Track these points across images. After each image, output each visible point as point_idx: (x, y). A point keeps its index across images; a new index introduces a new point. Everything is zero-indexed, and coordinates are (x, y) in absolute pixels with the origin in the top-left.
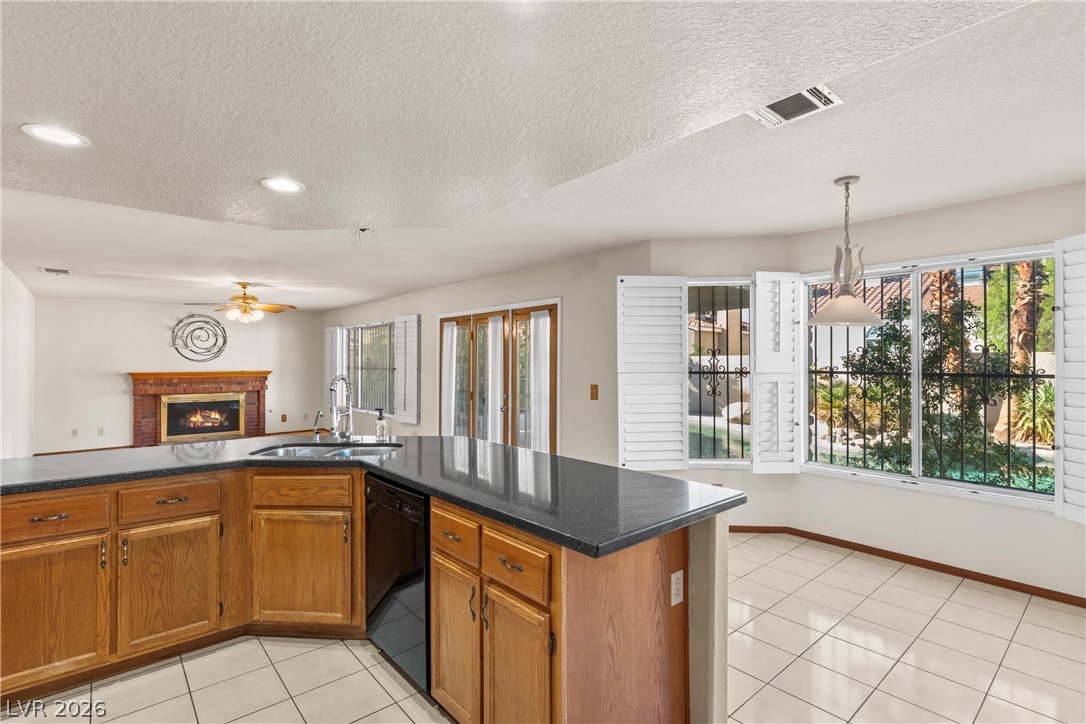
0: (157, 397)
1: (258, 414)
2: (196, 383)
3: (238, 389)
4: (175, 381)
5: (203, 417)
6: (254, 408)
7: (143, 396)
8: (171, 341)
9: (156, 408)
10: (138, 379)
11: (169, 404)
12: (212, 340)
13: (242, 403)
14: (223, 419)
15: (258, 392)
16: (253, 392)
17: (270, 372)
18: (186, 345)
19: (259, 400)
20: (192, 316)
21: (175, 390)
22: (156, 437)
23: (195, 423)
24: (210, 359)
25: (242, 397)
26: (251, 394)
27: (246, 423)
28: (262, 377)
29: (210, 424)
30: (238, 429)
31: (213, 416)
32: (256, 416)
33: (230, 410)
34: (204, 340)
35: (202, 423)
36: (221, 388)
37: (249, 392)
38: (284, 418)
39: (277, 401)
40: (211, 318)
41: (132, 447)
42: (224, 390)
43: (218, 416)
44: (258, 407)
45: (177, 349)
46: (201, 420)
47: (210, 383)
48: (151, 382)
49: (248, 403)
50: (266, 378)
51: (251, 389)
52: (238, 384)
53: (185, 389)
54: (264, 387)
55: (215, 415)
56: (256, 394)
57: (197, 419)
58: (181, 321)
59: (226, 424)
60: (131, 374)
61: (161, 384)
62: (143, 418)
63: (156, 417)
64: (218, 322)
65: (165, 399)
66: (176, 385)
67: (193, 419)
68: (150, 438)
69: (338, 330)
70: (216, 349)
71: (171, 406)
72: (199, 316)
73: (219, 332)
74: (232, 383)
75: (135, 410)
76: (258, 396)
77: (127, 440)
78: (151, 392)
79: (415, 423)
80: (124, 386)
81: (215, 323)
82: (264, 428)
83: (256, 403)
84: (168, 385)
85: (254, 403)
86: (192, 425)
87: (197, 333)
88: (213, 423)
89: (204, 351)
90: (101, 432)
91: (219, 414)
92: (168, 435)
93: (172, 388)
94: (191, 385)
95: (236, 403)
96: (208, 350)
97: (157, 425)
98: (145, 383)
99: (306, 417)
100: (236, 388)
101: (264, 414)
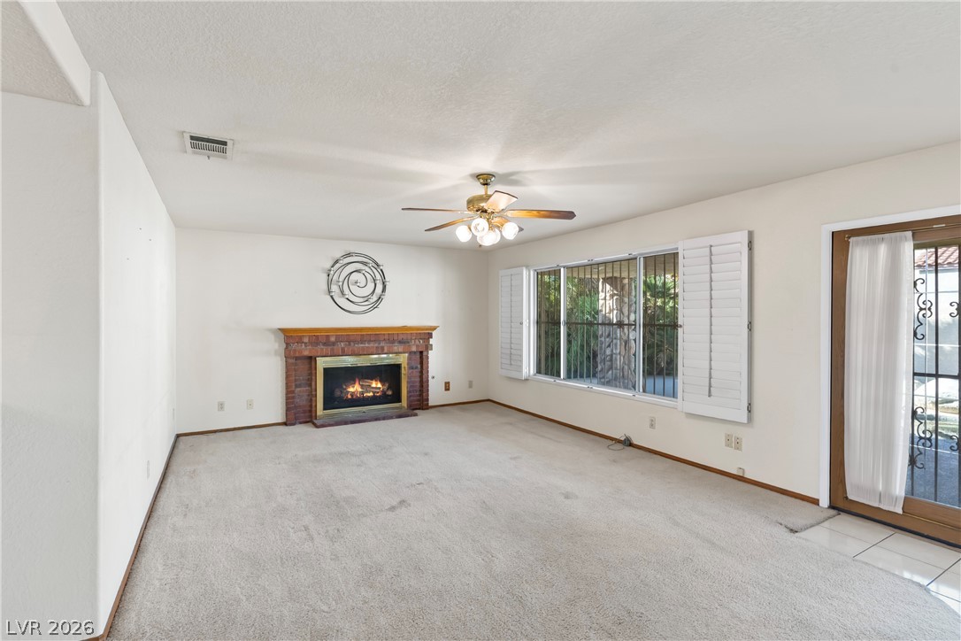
0: (311, 360)
1: (421, 381)
2: (355, 341)
3: (401, 350)
4: (333, 339)
5: (362, 386)
6: (416, 373)
7: (297, 358)
8: (325, 287)
9: (310, 374)
10: (291, 337)
11: (324, 369)
12: (371, 286)
13: (404, 365)
14: (385, 388)
15: (421, 352)
16: (417, 352)
17: (434, 328)
18: (343, 293)
19: (421, 363)
20: (349, 255)
21: (332, 350)
22: (310, 411)
23: (352, 394)
24: (368, 312)
25: (403, 359)
26: (413, 357)
27: (409, 392)
28: (426, 335)
29: (371, 394)
30: (399, 401)
31: (374, 385)
32: (418, 384)
33: (391, 373)
34: (362, 287)
35: (362, 393)
36: (383, 348)
37: (411, 353)
38: (447, 386)
39: (440, 364)
40: (369, 257)
41: (285, 424)
42: (386, 351)
43: (379, 385)
44: (421, 372)
45: (332, 297)
46: (360, 390)
47: (370, 341)
48: (306, 340)
49: (411, 367)
50: (430, 336)
51: (414, 349)
52: (400, 342)
53: (343, 349)
54: (428, 347)
55: (376, 384)
56: (418, 356)
57: (355, 389)
58: (337, 262)
59: (390, 393)
60: (280, 329)
61: (317, 343)
62: (296, 386)
63: (310, 385)
64: (377, 263)
65: (322, 363)
66: (334, 344)
67: (351, 389)
68: (305, 412)
69: (525, 272)
70: (375, 298)
71: (326, 371)
72: (358, 255)
73: (378, 277)
74: (394, 342)
75: (287, 377)
76: (421, 358)
77: (278, 414)
78: (306, 353)
79: (744, 418)
80: (275, 345)
81: (374, 264)
82: (427, 400)
83: (419, 366)
84: (324, 344)
85: (417, 368)
86: (349, 397)
87: (355, 277)
88: (374, 393)
89: (362, 300)
90: (250, 405)
91: (381, 381)
92: (325, 409)
93: (329, 348)
94: (350, 345)
95: (398, 367)
96: (366, 299)
97: (312, 395)
98: (300, 341)
99: (470, 385)
100: (398, 347)
101: (428, 381)
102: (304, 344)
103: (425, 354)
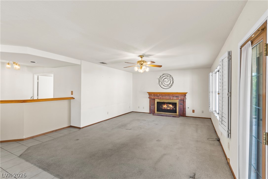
0: (154, 99)
2: (164, 96)
3: (176, 99)
4: (158, 95)
5: (167, 106)
8: (158, 83)
9: (154, 103)
10: (150, 94)
12: (169, 82)
13: (177, 104)
17: (186, 93)
18: (162, 83)
20: (163, 75)
23: (164, 107)
24: (168, 88)
25: (177, 102)
26: (181, 101)
27: (179, 111)
29: (169, 108)
30: (176, 113)
31: (170, 106)
32: (183, 109)
33: (174, 104)
34: (167, 82)
36: (170, 98)
38: (193, 111)
39: (190, 104)
40: (168, 74)
41: (150, 113)
43: (172, 106)
44: (183, 106)
45: (160, 85)
46: (166, 107)
49: (180, 104)
50: (185, 95)
51: (180, 99)
52: (176, 97)
55: (171, 106)
57: (165, 106)
58: (161, 77)
60: (148, 93)
61: (155, 96)
62: (152, 105)
63: (154, 105)
64: (171, 76)
67: (164, 106)
68: (153, 111)
70: (170, 85)
71: (157, 102)
72: (165, 74)
73: (171, 79)
74: (174, 97)
75: (150, 103)
76: (183, 102)
77: (148, 111)
78: (152, 98)
80: (148, 96)
81: (170, 76)
82: (185, 114)
83: (183, 104)
84: (157, 96)
85: (182, 104)
86: (164, 108)
87: (165, 80)
88: (170, 108)
89: (167, 85)
90: (143, 108)
91: (172, 105)
92: (157, 111)
93: (157, 97)
94: (162, 97)
96: (168, 85)
97: (155, 108)
98: (151, 95)
99: (203, 112)
100: (175, 98)
101: (185, 109)
102: (152, 96)
103: (184, 100)
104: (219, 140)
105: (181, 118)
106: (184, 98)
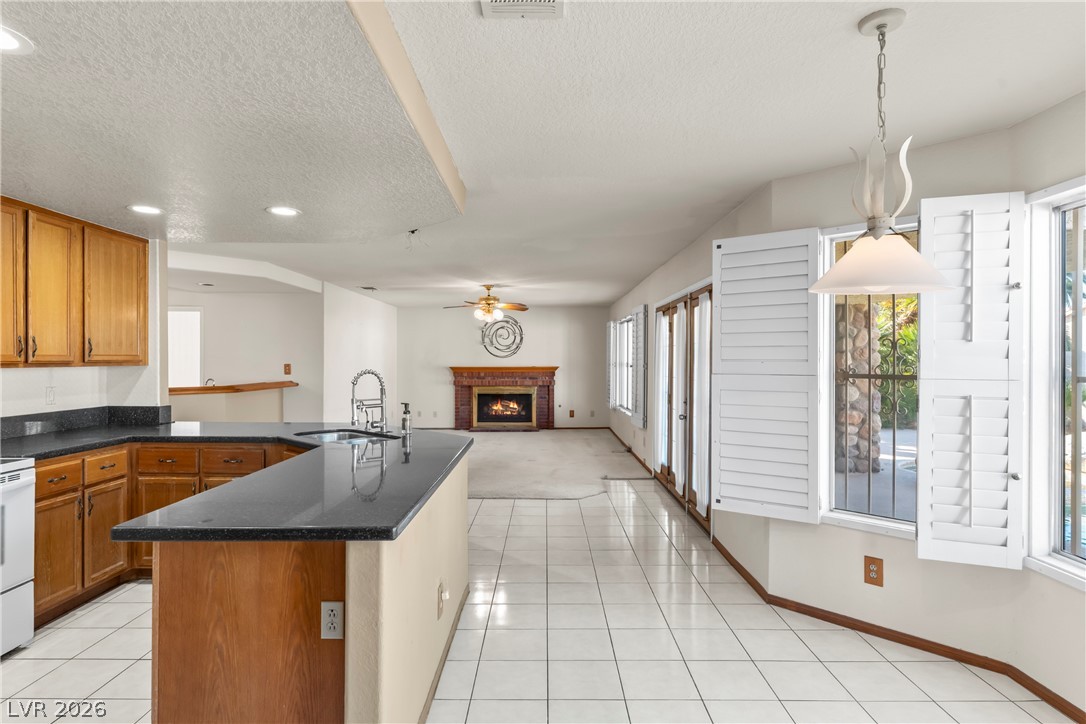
0: (470, 387)
1: (548, 408)
3: (530, 383)
4: (482, 375)
5: (503, 406)
6: (545, 402)
7: (461, 387)
8: (480, 340)
9: (470, 398)
10: (457, 372)
12: (512, 338)
13: (534, 396)
14: (521, 409)
16: (544, 386)
17: (557, 368)
18: (492, 342)
19: (549, 394)
21: (483, 382)
22: (469, 422)
23: (496, 411)
24: (509, 356)
25: (534, 392)
26: (543, 389)
27: (537, 416)
28: (550, 372)
29: (509, 413)
30: (531, 421)
31: (511, 406)
32: (546, 410)
33: (524, 400)
34: (505, 339)
35: (503, 411)
36: (516, 382)
37: (539, 386)
38: (572, 414)
39: (565, 396)
40: (511, 318)
41: (455, 429)
42: (519, 384)
43: (516, 406)
44: (548, 401)
45: (485, 346)
46: (501, 409)
47: (508, 377)
48: (465, 375)
49: (540, 397)
50: (553, 374)
51: (541, 383)
52: (530, 378)
53: (490, 382)
54: (552, 382)
55: (513, 405)
56: (546, 389)
57: (498, 407)
58: (487, 322)
59: (523, 414)
60: (451, 368)
61: (472, 377)
62: (461, 405)
63: (469, 405)
64: (516, 321)
65: (476, 391)
66: (483, 378)
67: (495, 408)
68: (466, 423)
70: (514, 346)
71: (479, 396)
73: (517, 331)
74: (525, 378)
75: (456, 401)
76: (548, 390)
77: (453, 426)
78: (465, 383)
79: (642, 427)
80: (450, 378)
81: (513, 322)
82: (553, 422)
83: (547, 396)
84: (478, 378)
85: (545, 398)
86: (494, 413)
87: (500, 332)
88: (513, 412)
89: (505, 348)
90: (435, 414)
91: (518, 404)
92: (478, 421)
93: (480, 381)
94: (494, 379)
95: (528, 397)
96: (509, 347)
97: (471, 412)
98: (462, 376)
99: (592, 414)
100: (528, 382)
101: (553, 408)
102: (465, 379)
103: (550, 387)
104: (629, 450)
105: (544, 435)
106: (550, 382)
